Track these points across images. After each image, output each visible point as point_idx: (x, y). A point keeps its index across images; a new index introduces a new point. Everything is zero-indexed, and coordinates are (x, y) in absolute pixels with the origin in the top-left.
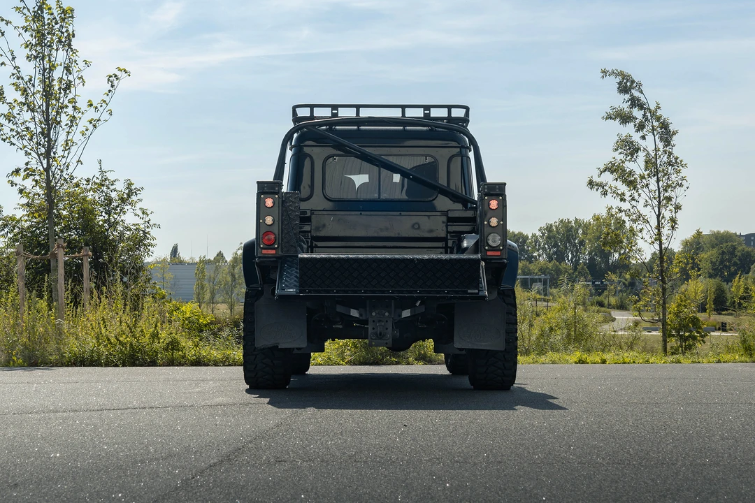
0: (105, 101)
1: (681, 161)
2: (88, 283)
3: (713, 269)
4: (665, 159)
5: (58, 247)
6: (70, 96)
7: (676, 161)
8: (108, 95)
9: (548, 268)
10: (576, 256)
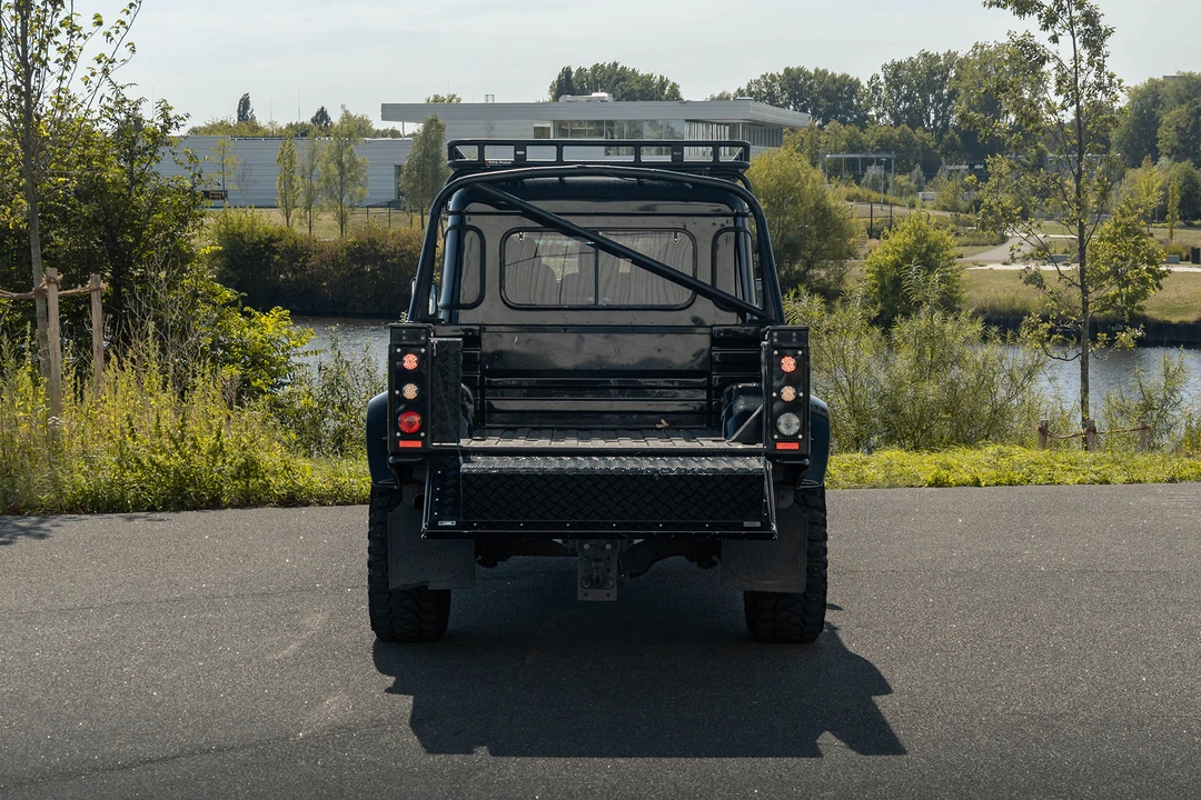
0: (123, 23)
1: (1120, 81)
2: (100, 341)
3: (1181, 141)
4: (1091, 78)
5: (49, 282)
6: (63, 14)
7: (1110, 81)
8: (128, 13)
9: (892, 138)
10: (943, 117)
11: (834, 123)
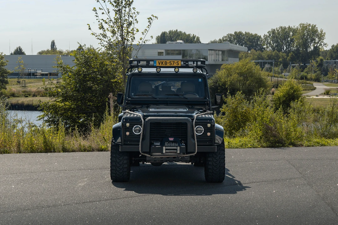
0: (146, 30)
8: (148, 27)
9: (272, 55)
10: (289, 48)
11: (253, 50)
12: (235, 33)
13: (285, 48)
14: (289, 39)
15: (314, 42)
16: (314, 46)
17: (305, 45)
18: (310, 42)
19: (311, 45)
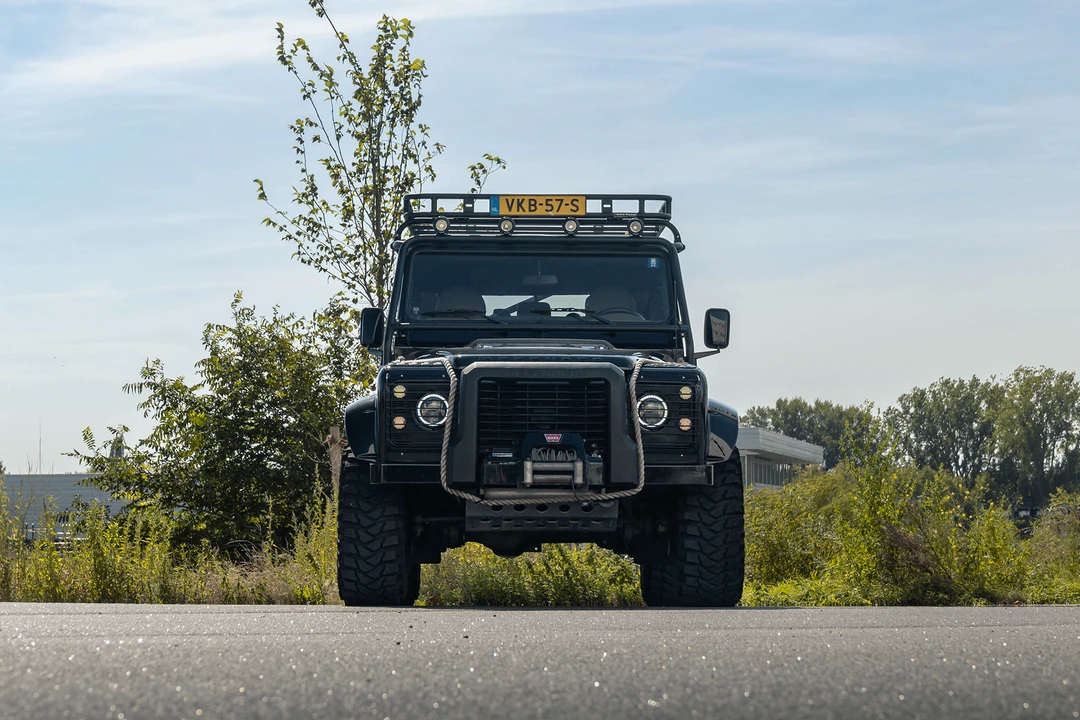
10: (974, 457)
12: (780, 403)
13: (962, 457)
14: (975, 425)
15: (1067, 436)
16: (1067, 450)
17: (1035, 447)
18: (1051, 435)
19: (1053, 445)
